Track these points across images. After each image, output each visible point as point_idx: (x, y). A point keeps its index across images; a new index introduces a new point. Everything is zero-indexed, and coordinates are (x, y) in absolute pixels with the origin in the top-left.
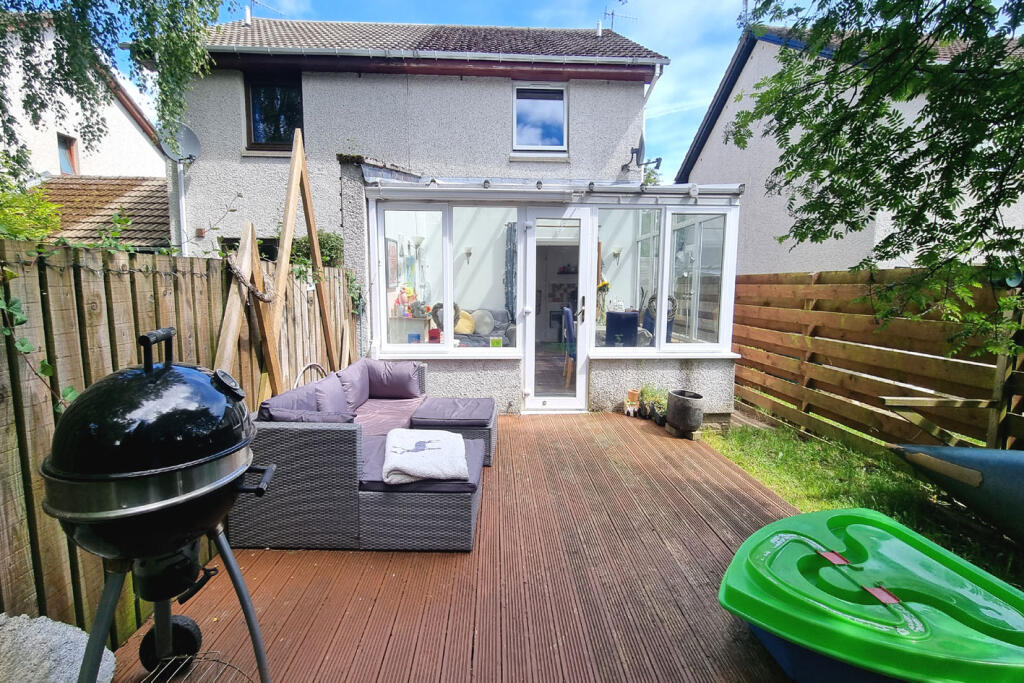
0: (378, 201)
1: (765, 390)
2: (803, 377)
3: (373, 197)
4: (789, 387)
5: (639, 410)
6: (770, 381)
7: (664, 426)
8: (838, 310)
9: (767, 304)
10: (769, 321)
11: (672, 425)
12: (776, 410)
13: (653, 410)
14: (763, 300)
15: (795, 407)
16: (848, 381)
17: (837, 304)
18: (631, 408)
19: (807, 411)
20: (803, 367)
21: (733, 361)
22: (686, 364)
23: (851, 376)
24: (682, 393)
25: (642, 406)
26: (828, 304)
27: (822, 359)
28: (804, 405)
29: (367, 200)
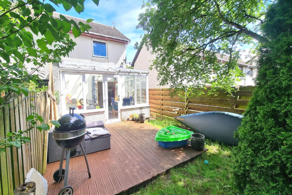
0: (62, 72)
1: (155, 112)
2: (161, 108)
3: (61, 71)
4: (159, 111)
5: (133, 119)
6: (155, 110)
7: (138, 121)
8: (165, 95)
9: (154, 95)
10: (154, 98)
11: (140, 121)
12: (157, 116)
13: (135, 119)
14: (153, 94)
15: (160, 115)
16: (168, 108)
17: (165, 94)
18: (131, 119)
19: (162, 115)
20: (161, 107)
21: (149, 107)
22: (141, 108)
23: (168, 107)
24: (141, 114)
25: (133, 118)
26: (164, 95)
27: (163, 105)
28: (161, 114)
29: (59, 71)
